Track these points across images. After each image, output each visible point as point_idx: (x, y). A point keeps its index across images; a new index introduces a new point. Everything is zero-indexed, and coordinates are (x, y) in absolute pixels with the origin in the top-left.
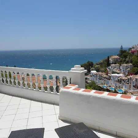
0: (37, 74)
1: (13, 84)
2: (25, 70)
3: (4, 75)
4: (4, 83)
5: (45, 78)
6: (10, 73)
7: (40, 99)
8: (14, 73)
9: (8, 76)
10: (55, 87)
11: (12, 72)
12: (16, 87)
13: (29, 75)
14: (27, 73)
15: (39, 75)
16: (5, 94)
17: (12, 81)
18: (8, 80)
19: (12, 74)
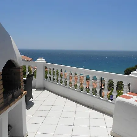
0: (85, 75)
1: (59, 82)
2: (74, 69)
3: (52, 72)
4: (51, 80)
5: (88, 79)
6: (57, 71)
7: (86, 103)
8: (62, 72)
9: (55, 73)
10: (98, 90)
11: (59, 70)
12: (62, 86)
13: (72, 74)
14: (75, 72)
15: (82, 75)
16: (51, 92)
17: (59, 79)
18: (55, 78)
19: (59, 72)
